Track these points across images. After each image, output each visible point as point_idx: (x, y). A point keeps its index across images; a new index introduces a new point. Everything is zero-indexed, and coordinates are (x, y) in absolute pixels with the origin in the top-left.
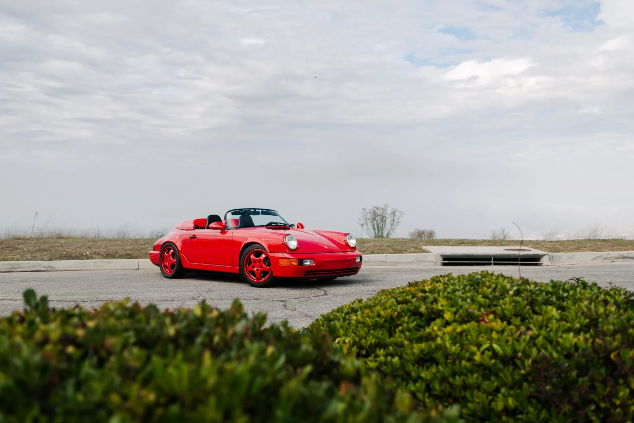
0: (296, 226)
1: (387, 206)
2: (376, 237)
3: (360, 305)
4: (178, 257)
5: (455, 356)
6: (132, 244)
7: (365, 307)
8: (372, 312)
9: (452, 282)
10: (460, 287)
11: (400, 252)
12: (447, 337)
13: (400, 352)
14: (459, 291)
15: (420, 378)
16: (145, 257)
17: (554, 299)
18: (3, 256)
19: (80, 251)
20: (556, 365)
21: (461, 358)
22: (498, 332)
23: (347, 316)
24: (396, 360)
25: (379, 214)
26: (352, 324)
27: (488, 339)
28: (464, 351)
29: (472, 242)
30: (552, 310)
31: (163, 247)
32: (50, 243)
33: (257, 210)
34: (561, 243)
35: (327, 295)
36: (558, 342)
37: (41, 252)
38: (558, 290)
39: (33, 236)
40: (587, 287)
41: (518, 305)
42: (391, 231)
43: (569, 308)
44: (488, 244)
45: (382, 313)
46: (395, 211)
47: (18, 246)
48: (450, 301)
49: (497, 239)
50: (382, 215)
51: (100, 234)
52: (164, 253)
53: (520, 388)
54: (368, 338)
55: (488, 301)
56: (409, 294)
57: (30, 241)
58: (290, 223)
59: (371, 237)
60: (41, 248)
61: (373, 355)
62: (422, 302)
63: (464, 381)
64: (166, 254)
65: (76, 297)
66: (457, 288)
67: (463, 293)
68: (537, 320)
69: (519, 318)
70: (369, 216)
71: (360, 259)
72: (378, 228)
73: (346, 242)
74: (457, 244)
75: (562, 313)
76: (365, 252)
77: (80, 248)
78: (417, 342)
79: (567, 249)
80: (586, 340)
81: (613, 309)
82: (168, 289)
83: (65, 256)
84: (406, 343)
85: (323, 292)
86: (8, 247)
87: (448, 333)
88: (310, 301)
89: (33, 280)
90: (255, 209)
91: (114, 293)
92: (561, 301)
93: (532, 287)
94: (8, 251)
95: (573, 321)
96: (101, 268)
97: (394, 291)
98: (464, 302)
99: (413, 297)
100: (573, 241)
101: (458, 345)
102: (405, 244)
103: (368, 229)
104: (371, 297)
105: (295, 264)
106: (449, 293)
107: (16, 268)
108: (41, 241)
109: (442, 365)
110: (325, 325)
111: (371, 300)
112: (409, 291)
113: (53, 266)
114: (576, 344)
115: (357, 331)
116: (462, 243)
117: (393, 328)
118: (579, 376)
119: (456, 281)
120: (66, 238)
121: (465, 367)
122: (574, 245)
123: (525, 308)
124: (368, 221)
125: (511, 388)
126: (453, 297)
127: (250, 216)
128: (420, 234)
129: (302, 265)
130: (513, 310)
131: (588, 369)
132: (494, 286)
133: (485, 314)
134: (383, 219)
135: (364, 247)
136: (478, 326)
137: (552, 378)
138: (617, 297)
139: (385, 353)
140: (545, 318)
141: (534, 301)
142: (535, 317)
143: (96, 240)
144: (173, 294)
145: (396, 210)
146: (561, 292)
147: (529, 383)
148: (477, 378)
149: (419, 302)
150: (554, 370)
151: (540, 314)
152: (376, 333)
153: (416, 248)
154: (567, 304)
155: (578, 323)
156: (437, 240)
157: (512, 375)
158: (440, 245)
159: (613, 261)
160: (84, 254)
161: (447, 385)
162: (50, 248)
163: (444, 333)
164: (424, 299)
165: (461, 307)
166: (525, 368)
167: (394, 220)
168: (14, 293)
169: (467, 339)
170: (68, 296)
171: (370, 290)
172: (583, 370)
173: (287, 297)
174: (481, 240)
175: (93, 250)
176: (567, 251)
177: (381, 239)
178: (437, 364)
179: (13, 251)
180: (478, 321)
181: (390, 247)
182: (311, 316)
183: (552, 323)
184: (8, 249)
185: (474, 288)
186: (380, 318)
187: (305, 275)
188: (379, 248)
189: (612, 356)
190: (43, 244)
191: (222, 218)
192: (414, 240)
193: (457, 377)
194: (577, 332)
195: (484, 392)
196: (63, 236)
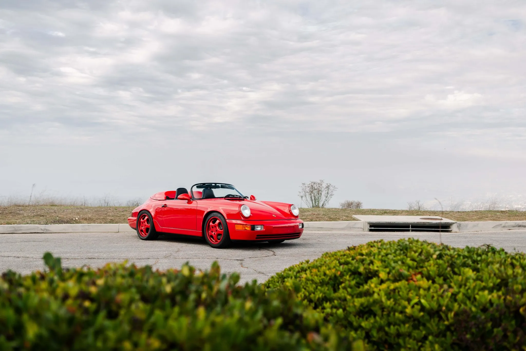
0: (249, 198)
1: (322, 181)
2: (313, 207)
3: (309, 265)
4: (152, 222)
5: (390, 309)
6: (113, 211)
7: (313, 267)
8: (319, 271)
9: (385, 247)
10: (391, 251)
11: (334, 220)
12: (382, 293)
13: (343, 305)
14: (391, 254)
15: (360, 327)
16: (124, 222)
17: (470, 262)
18: (7, 220)
19: (70, 217)
20: (475, 317)
21: (395, 311)
22: (425, 290)
23: (298, 275)
24: (340, 311)
25: (316, 188)
26: (303, 281)
27: (417, 295)
28: (397, 305)
29: (393, 212)
30: (468, 272)
31: (139, 214)
32: (45, 209)
33: (217, 185)
34: (466, 213)
35: (275, 255)
36: (475, 299)
37: (38, 217)
38: (473, 254)
39: (31, 204)
40: (496, 253)
41: (441, 267)
42: (326, 202)
43: (482, 270)
44: (407, 214)
45: (328, 272)
46: (329, 186)
47: (19, 212)
48: (383, 263)
49: (413, 209)
50: (319, 189)
51: (86, 203)
52: (140, 220)
53: (445, 336)
54: (316, 293)
55: (415, 263)
56: (349, 256)
57: (29, 208)
58: (245, 195)
59: (310, 207)
60: (38, 214)
61: (320, 307)
62: (360, 263)
63: (397, 330)
64: (141, 220)
65: (68, 255)
66: (389, 252)
67: (394, 257)
68: (457, 280)
69: (442, 278)
70: (308, 189)
71: (302, 225)
72: (315, 199)
73: (291, 212)
74: (381, 214)
75: (478, 274)
76: (305, 220)
77: (70, 214)
78: (357, 297)
79: (472, 219)
80: (499, 297)
81: (520, 271)
82: (144, 249)
83: (58, 221)
84: (349, 297)
85: (272, 253)
86: (10, 213)
87: (383, 290)
88: (262, 260)
89: (32, 240)
90: (215, 184)
91: (100, 252)
92: (476, 264)
93: (452, 252)
94: (11, 216)
95: (487, 281)
96: (88, 231)
97: (336, 254)
98: (396, 264)
99: (353, 259)
100: (477, 212)
101: (392, 300)
102: (338, 213)
103: (307, 200)
104: (316, 258)
105: (248, 228)
106: (382, 256)
107: (18, 230)
108: (38, 207)
109: (379, 316)
110: (280, 282)
111: (317, 261)
112: (349, 254)
113: (48, 229)
114: (490, 300)
115: (307, 287)
116: (385, 212)
117: (336, 285)
118: (493, 327)
119: (388, 246)
120: (58, 206)
121: (398, 319)
122: (477, 215)
123: (446, 269)
124: (307, 194)
125: (437, 336)
126: (386, 259)
127: (212, 189)
128: (349, 205)
129: (254, 230)
130: (437, 272)
131: (501, 321)
132: (420, 250)
133: (413, 274)
134: (319, 192)
135: (304, 216)
136: (408, 284)
137: (471, 328)
138: (522, 261)
139: (331, 305)
140: (464, 278)
141: (454, 263)
142: (456, 277)
143: (83, 207)
144: (149, 253)
145: (330, 184)
146: (475, 256)
147: (452, 332)
148: (408, 327)
149: (358, 264)
150: (473, 322)
151: (460, 275)
152: (323, 289)
153: (347, 216)
154: (481, 266)
155: (491, 282)
156: (363, 210)
157: (438, 325)
158: (367, 214)
159: (510, 229)
160: (74, 219)
161: (383, 333)
162: (45, 214)
163: (380, 290)
164: (362, 261)
165: (394, 268)
166: (448, 320)
167: (328, 193)
168: (17, 251)
169: (399, 295)
170: (62, 254)
171: (311, 251)
172: (496, 323)
173: (243, 257)
174: (400, 210)
175: (81, 216)
176: (472, 221)
177: (318, 209)
178: (375, 315)
179: (15, 216)
180: (407, 280)
181: (326, 215)
182: (263, 273)
183: (469, 282)
184: (11, 214)
185: (404, 253)
186: (326, 276)
187: (257, 238)
188: (317, 216)
189: (521, 310)
190: (40, 211)
191: (189, 191)
192: (345, 209)
193: (392, 327)
194: (491, 291)
195: (415, 339)
196: (56, 203)
